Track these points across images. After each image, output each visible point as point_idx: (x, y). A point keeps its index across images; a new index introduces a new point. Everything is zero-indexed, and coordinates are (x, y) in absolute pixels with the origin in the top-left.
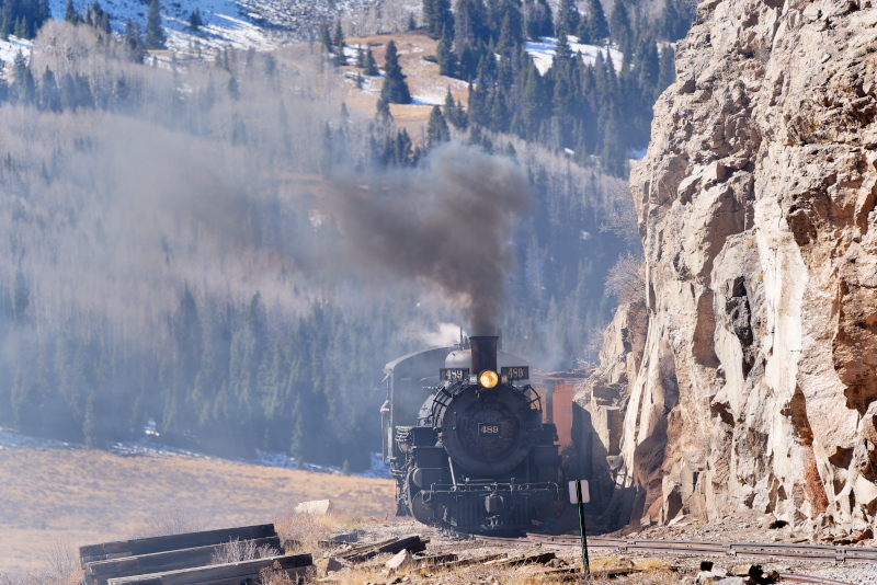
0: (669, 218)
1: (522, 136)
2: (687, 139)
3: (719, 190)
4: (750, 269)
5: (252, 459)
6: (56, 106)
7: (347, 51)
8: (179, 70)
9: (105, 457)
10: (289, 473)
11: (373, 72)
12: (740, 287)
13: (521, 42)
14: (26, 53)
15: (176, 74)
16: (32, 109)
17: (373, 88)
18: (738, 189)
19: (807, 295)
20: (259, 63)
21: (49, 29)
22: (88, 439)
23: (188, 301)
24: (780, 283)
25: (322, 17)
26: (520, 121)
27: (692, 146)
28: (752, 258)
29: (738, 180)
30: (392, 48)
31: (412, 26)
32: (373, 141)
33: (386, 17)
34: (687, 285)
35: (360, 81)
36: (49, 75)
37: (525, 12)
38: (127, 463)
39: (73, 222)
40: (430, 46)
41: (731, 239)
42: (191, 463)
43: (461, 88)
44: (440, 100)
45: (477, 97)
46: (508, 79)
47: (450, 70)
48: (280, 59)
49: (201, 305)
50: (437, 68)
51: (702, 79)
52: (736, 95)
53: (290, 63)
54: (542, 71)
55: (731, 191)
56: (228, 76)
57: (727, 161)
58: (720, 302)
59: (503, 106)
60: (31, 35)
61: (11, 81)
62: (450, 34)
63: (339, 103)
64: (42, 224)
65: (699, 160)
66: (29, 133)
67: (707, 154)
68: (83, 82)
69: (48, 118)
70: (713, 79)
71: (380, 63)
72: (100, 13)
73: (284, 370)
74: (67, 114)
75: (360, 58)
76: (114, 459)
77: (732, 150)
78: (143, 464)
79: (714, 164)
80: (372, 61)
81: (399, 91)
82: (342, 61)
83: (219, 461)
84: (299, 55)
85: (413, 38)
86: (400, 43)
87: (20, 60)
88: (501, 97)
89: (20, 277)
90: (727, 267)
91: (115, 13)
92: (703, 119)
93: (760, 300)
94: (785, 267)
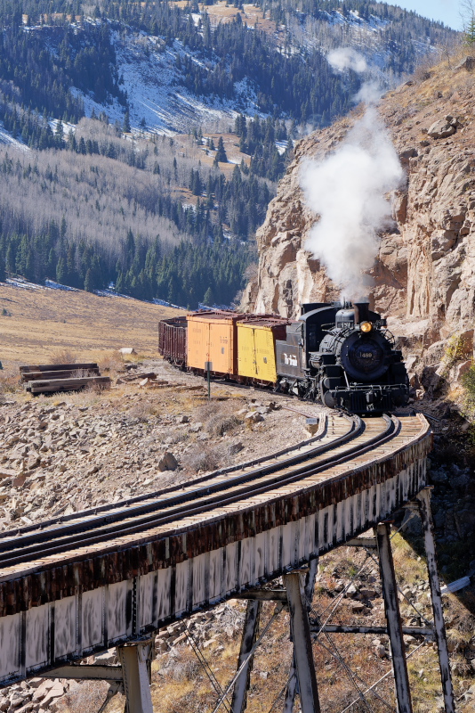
0: (269, 251)
1: (271, 180)
2: (277, 221)
3: (287, 243)
4: (294, 277)
5: (151, 301)
6: (84, 153)
7: (203, 140)
8: (135, 142)
9: (92, 296)
10: (165, 308)
11: (213, 149)
12: (289, 284)
13: (273, 141)
14: (74, 129)
15: (133, 144)
16: (74, 152)
17: (212, 155)
18: (294, 243)
19: (312, 291)
20: (168, 141)
21: (83, 121)
22: (86, 288)
23: (131, 236)
24: (303, 285)
25: (194, 125)
26: (270, 174)
27: (278, 225)
28: (294, 274)
29: (295, 240)
30: (221, 140)
31: (230, 131)
32: (210, 177)
33: (220, 127)
34: (272, 279)
35: (207, 152)
36: (82, 139)
37: (276, 129)
38: (101, 299)
39: (87, 200)
40: (237, 140)
41: (288, 264)
42: (126, 301)
43: (248, 158)
44: (239, 163)
45: (254, 162)
46: (267, 156)
47: (243, 151)
48: (176, 140)
49: (136, 238)
50: (239, 149)
51: (284, 198)
52: (297, 206)
53: (180, 143)
54: (281, 153)
55: (292, 244)
56: (154, 146)
57: (291, 232)
58: (281, 289)
59: (264, 166)
60: (76, 123)
61: (67, 141)
62: (245, 136)
63: (198, 161)
64: (75, 200)
65: (281, 230)
66: (72, 162)
67: (284, 228)
68: (96, 144)
69: (80, 157)
70: (288, 199)
71: (216, 145)
72: (105, 116)
73: (167, 266)
74: (88, 156)
75: (208, 143)
76: (96, 297)
77: (294, 227)
78: (107, 300)
79: (286, 232)
80: (213, 144)
81: (222, 157)
82: (201, 143)
83: (138, 301)
84: (183, 140)
85: (230, 136)
86: (224, 138)
87: (71, 132)
88: (263, 163)
89: (64, 220)
90: (285, 276)
91: (111, 116)
92: (283, 214)
93: (297, 290)
94: (305, 279)
